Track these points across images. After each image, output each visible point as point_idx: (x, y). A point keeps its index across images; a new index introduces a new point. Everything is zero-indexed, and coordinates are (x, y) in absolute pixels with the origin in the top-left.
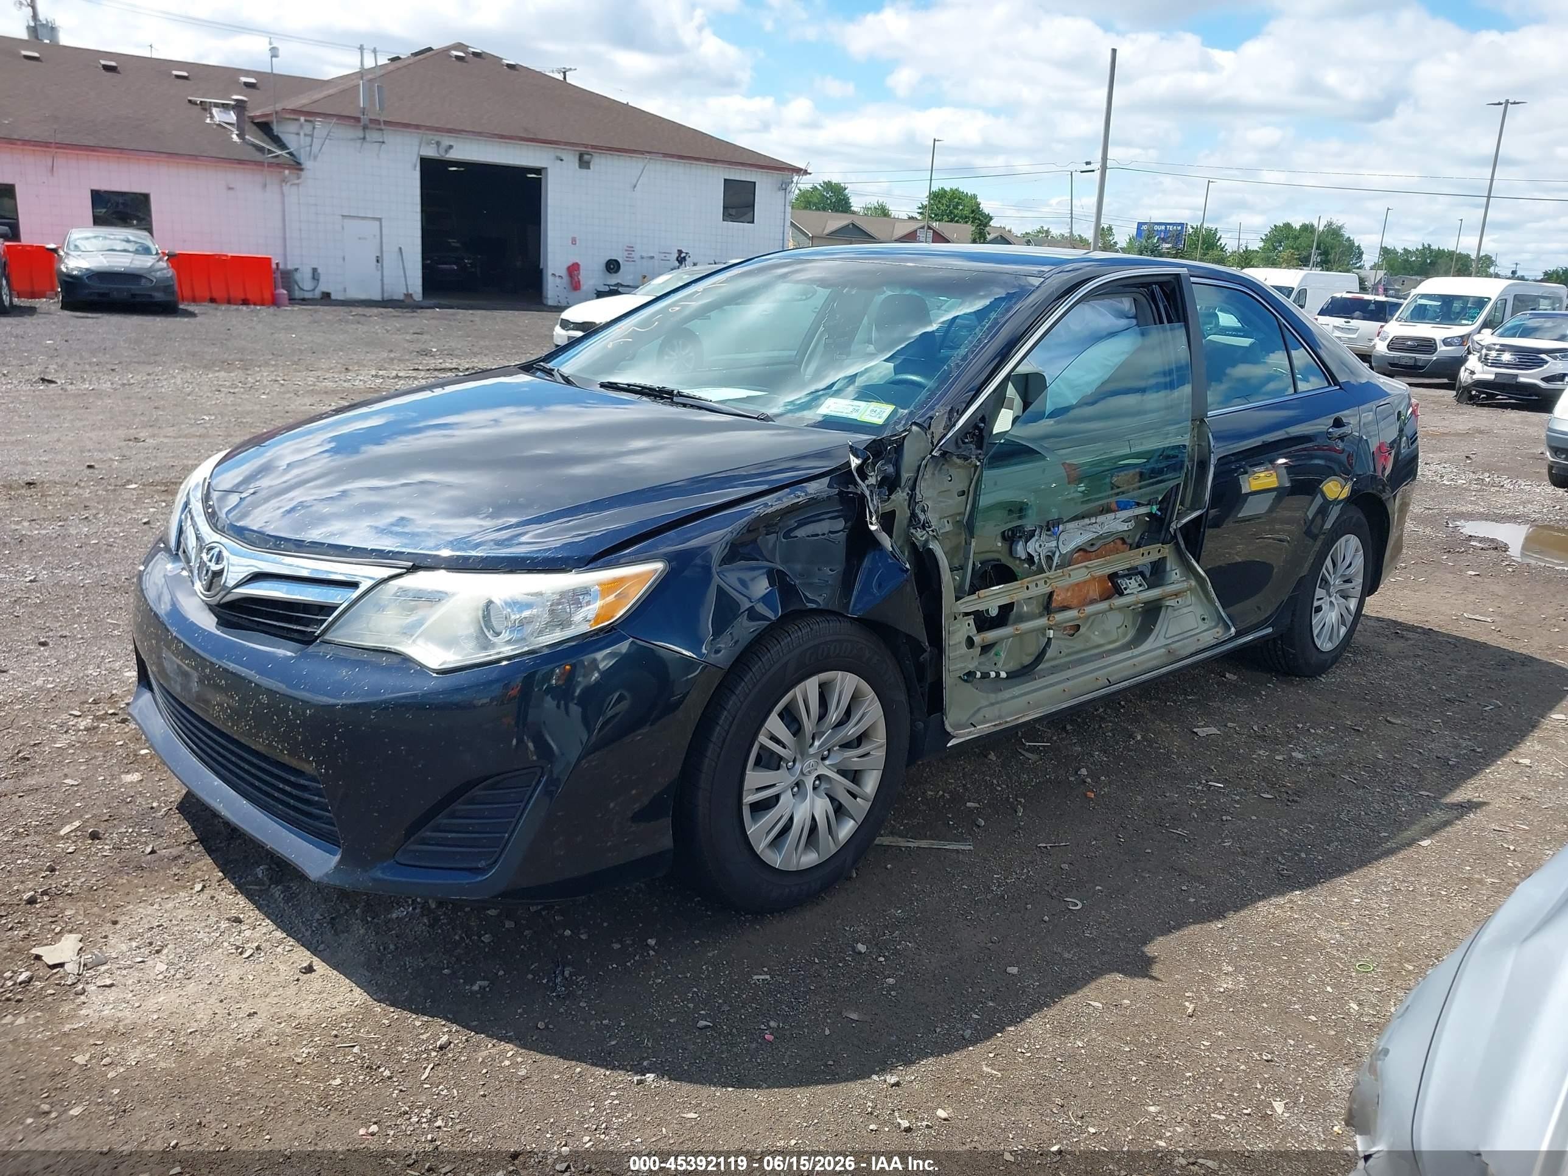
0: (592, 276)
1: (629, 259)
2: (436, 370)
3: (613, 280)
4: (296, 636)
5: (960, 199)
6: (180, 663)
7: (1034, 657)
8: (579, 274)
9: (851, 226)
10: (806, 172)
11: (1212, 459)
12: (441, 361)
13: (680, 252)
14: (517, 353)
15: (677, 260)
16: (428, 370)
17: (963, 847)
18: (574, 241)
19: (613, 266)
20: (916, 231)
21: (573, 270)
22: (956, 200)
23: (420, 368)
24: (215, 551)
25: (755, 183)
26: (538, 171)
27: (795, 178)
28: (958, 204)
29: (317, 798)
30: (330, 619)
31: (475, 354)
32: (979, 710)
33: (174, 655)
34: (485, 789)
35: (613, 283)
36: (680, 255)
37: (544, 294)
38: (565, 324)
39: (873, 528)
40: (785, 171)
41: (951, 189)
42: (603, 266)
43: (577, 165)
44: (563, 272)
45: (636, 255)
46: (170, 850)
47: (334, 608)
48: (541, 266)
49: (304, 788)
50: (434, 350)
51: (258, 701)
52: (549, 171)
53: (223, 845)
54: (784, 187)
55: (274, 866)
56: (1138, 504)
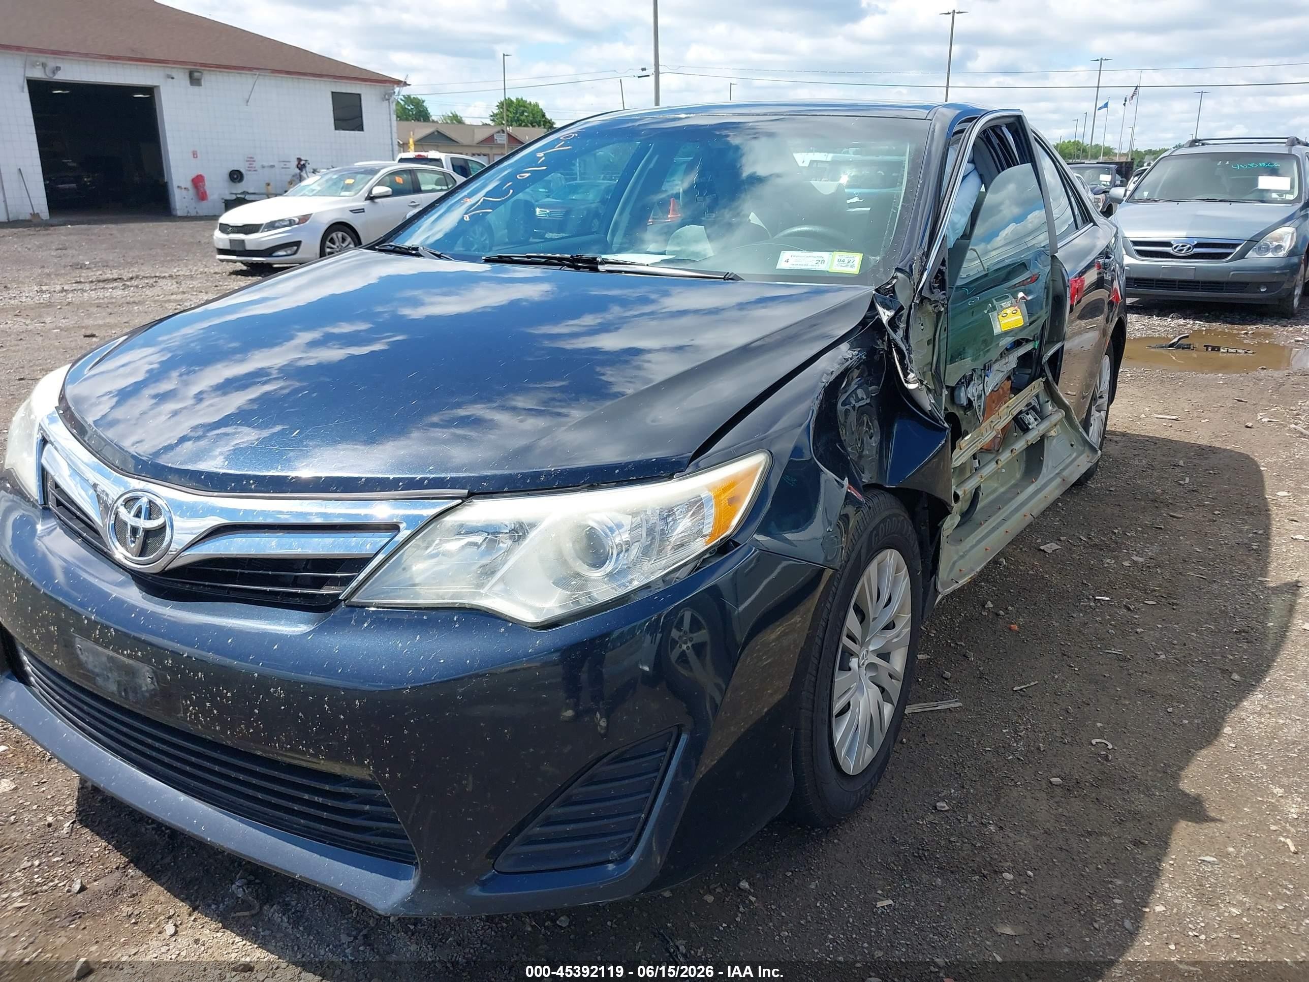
0: (218, 188)
1: (251, 169)
2: (99, 281)
3: (239, 188)
4: (298, 601)
5: (524, 107)
6: (111, 653)
7: (969, 502)
8: (204, 185)
9: (436, 133)
10: (405, 84)
11: (1068, 293)
12: (100, 272)
13: (299, 160)
14: (172, 260)
15: (298, 167)
16: (92, 282)
17: (952, 705)
18: (195, 155)
19: (236, 176)
20: (493, 136)
21: (198, 181)
22: (522, 108)
23: (82, 280)
24: (144, 501)
25: (359, 95)
26: (150, 91)
27: (397, 89)
28: (523, 112)
29: (367, 807)
30: (362, 576)
31: (131, 264)
32: (954, 563)
33: (101, 645)
34: (608, 764)
35: (240, 192)
36: (299, 163)
37: (172, 206)
38: (225, 228)
39: (911, 387)
40: (386, 83)
41: (517, 99)
42: (226, 177)
43: (188, 82)
44: (189, 185)
45: (257, 165)
46: (103, 881)
47: (365, 561)
48: (166, 180)
49: (345, 797)
50: (87, 263)
51: (268, 694)
52: (162, 89)
53: (167, 860)
54: (387, 97)
55: (252, 878)
56: (1027, 341)
